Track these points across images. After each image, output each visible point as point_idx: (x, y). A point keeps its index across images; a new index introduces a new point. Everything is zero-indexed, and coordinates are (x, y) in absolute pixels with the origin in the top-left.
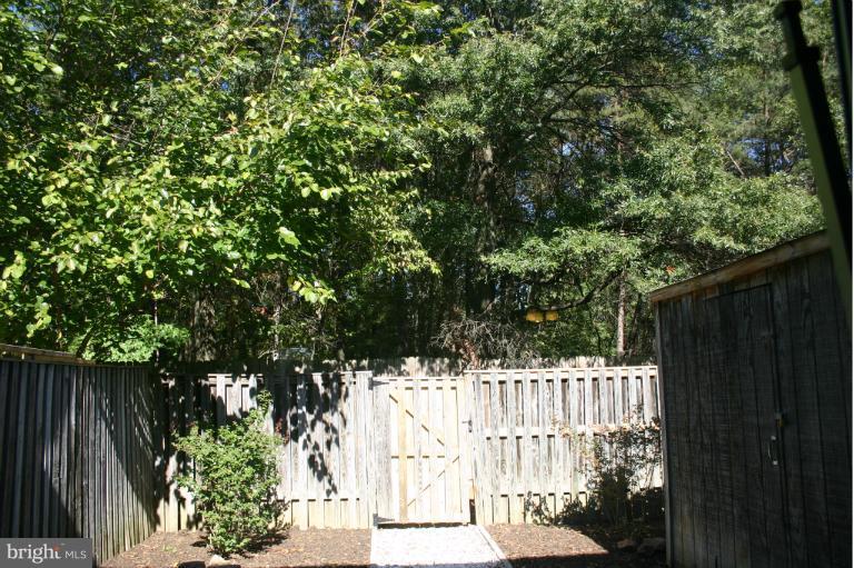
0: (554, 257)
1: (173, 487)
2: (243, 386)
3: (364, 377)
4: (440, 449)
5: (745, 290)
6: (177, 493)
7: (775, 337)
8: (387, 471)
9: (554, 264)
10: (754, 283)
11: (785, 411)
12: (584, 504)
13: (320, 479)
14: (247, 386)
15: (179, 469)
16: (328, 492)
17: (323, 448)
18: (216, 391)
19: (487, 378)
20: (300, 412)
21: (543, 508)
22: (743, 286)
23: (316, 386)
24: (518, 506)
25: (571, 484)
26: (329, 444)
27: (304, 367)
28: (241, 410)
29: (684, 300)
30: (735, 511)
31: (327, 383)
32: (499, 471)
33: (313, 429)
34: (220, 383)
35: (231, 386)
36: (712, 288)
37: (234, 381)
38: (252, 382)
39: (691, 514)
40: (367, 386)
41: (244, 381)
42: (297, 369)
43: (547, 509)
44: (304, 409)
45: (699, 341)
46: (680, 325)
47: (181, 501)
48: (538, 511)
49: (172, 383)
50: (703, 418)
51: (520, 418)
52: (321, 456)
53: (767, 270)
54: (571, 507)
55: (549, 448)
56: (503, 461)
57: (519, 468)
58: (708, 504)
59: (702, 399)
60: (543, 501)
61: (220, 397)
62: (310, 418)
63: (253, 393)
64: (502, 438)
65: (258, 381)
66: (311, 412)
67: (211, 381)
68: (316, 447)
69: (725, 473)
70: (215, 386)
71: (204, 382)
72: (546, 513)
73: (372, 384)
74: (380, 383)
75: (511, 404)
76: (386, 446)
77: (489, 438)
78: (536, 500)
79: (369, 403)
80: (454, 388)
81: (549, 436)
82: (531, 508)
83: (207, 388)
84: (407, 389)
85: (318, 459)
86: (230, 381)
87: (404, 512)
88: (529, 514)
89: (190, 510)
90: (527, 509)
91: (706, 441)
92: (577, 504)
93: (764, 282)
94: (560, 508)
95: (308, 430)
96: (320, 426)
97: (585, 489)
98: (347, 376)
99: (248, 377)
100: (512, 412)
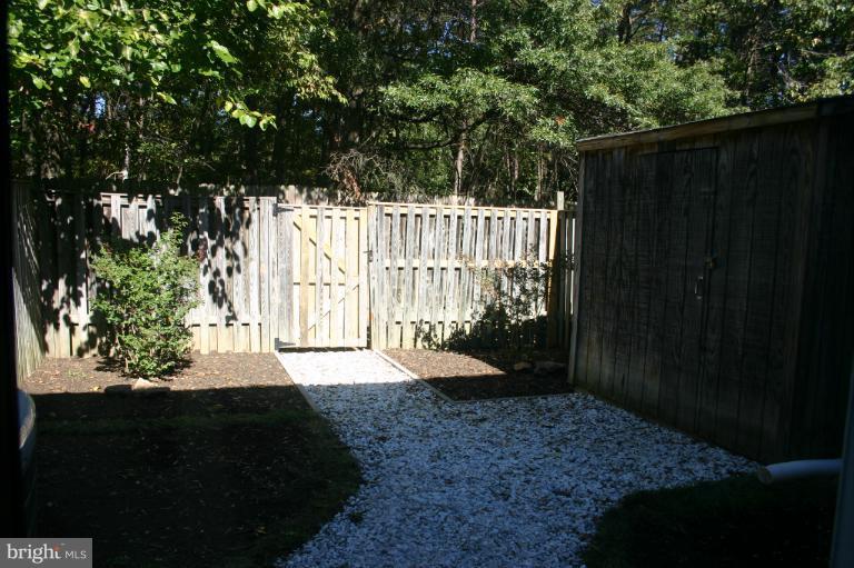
0: (453, 96)
1: (62, 313)
2: (141, 207)
3: (268, 203)
4: (340, 277)
5: (689, 150)
6: (67, 318)
7: (716, 193)
8: (290, 297)
9: (454, 103)
10: (698, 145)
11: (715, 255)
12: (468, 332)
13: (220, 306)
14: (145, 207)
15: (68, 293)
16: (228, 318)
17: (224, 275)
18: (110, 212)
19: (389, 210)
20: (201, 237)
21: (432, 334)
22: (687, 147)
23: (219, 211)
24: (409, 333)
25: (459, 313)
26: (230, 271)
27: (179, 190)
28: (137, 233)
29: (616, 153)
30: (649, 337)
31: (229, 210)
32: (395, 301)
33: (214, 254)
34: (114, 203)
35: (127, 206)
36: (651, 145)
37: (130, 201)
38: (150, 203)
39: (600, 340)
40: (271, 212)
41: (141, 202)
42: (172, 192)
43: (436, 336)
44: (206, 234)
45: (628, 191)
46: (608, 175)
47: (72, 327)
48: (428, 338)
49: (59, 202)
50: (624, 259)
51: (417, 250)
52: (222, 282)
53: (716, 136)
54: (458, 334)
55: (442, 280)
56: (399, 290)
57: (413, 297)
58: (620, 331)
59: (625, 242)
60: (432, 328)
61: (114, 219)
62: (211, 243)
63: (150, 215)
64: (400, 269)
65: (157, 203)
66: (212, 237)
67: (105, 200)
68: (217, 273)
69: (642, 306)
70: (109, 205)
71: (96, 202)
72: (435, 340)
73: (277, 211)
74: (284, 210)
75: (410, 236)
76: (289, 272)
77: (387, 268)
78: (426, 328)
79: (273, 230)
80: (356, 218)
81: (443, 269)
82: (422, 335)
83: (100, 209)
84: (311, 217)
85: (218, 285)
86: (125, 201)
87: (304, 336)
88: (419, 340)
89: (81, 337)
90: (417, 335)
91: (624, 278)
92: (463, 332)
93: (711, 145)
94: (448, 335)
95: (209, 256)
96: (221, 252)
97: (470, 319)
98: (251, 202)
99: (145, 199)
100: (411, 246)
